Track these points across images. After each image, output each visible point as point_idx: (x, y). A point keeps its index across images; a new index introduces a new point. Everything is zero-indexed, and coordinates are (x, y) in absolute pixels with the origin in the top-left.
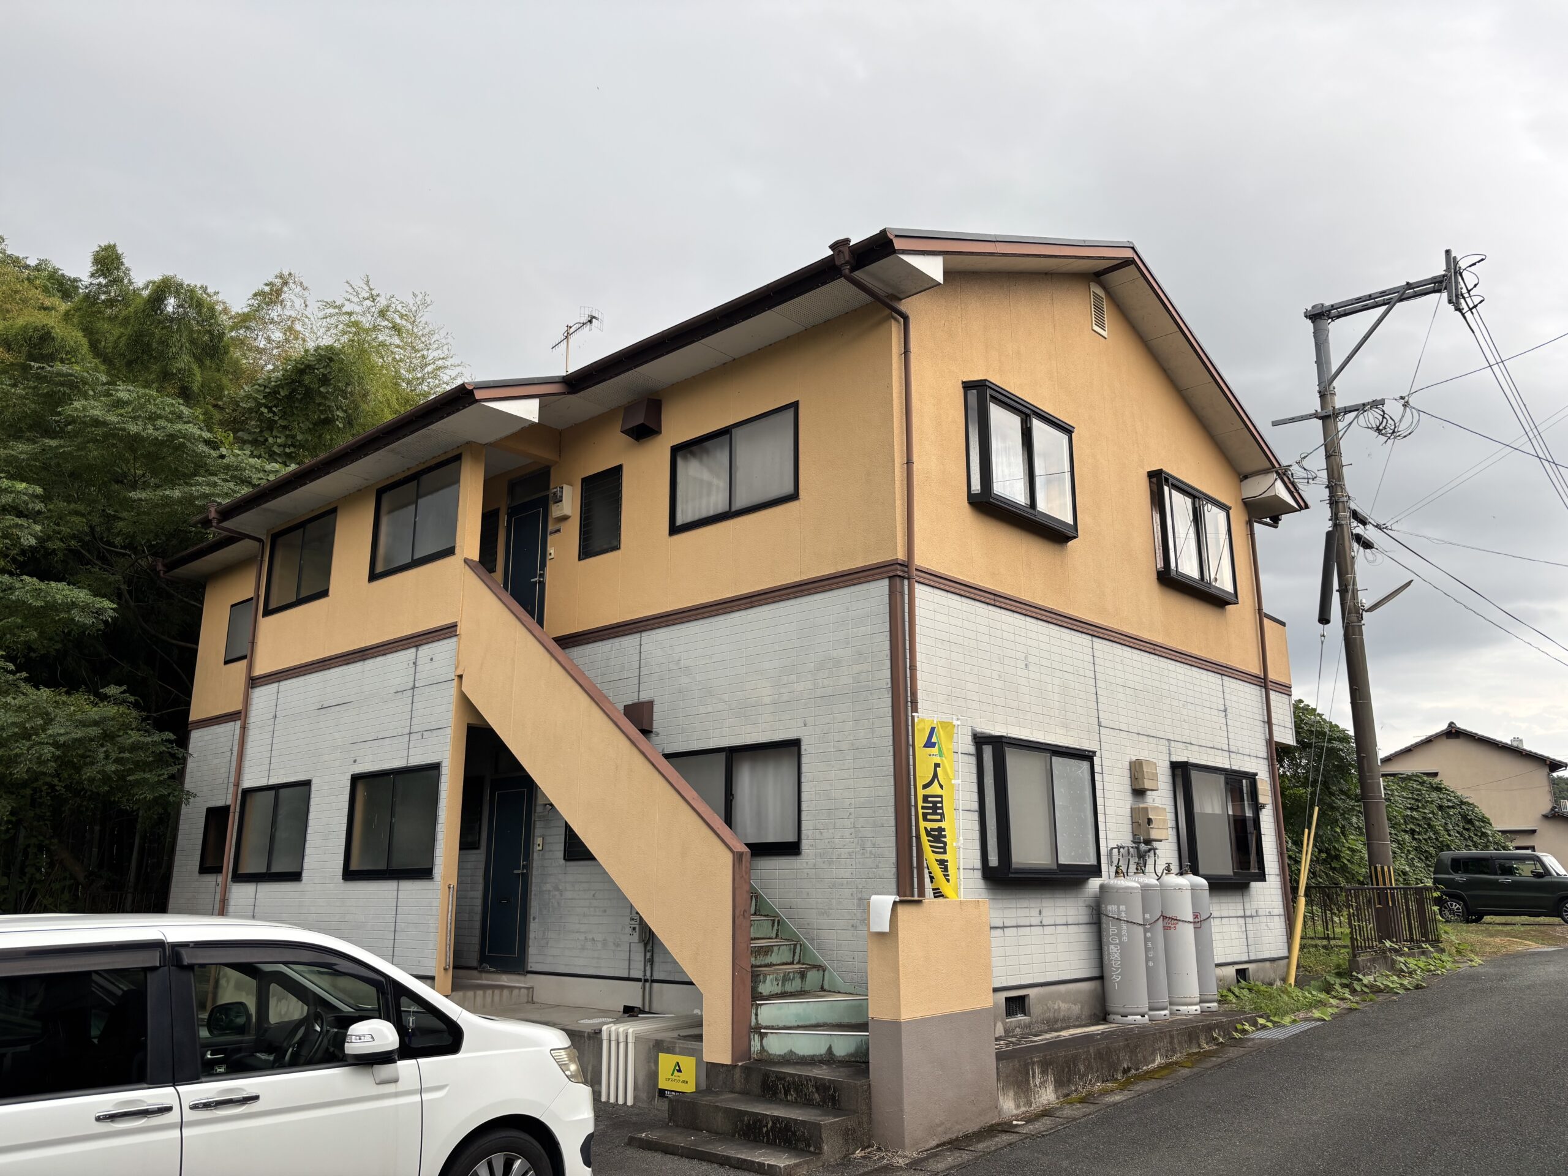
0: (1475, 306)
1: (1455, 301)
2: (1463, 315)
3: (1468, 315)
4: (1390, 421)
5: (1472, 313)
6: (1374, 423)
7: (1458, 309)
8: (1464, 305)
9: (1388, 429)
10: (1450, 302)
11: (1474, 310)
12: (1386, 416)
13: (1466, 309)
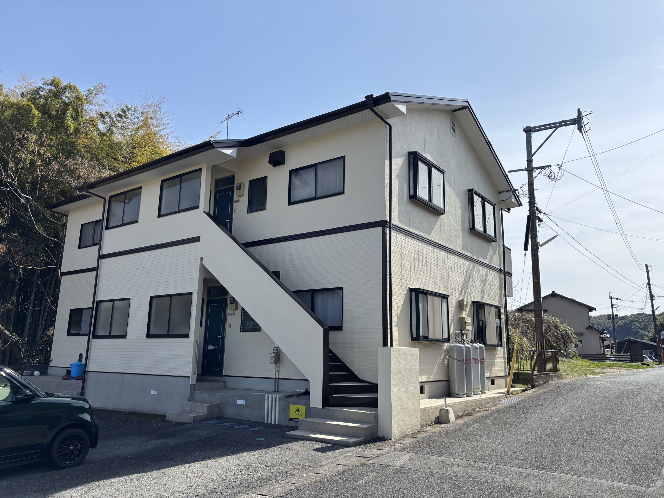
0: (586, 131)
1: (580, 128)
2: (582, 134)
3: (584, 134)
4: (553, 174)
5: (585, 134)
6: (548, 174)
7: (581, 131)
8: (583, 131)
9: (552, 177)
10: (578, 129)
11: (586, 133)
12: (552, 171)
13: (583, 132)
